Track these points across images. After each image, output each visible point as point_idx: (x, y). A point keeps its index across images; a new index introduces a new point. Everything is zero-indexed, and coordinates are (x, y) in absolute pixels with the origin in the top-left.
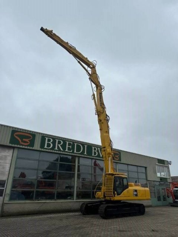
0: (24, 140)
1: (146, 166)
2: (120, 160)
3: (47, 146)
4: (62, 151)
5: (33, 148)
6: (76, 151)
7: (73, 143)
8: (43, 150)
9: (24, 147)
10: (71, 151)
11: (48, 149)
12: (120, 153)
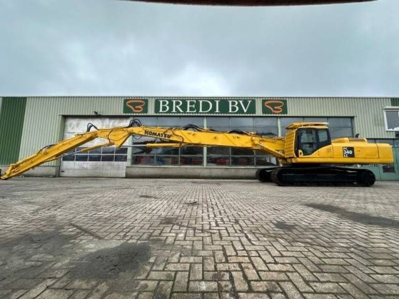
0: (137, 107)
3: (163, 110)
4: (182, 113)
5: (148, 114)
6: (203, 110)
7: (197, 100)
8: (158, 114)
9: (137, 114)
10: (195, 112)
11: (164, 113)
12: (285, 102)
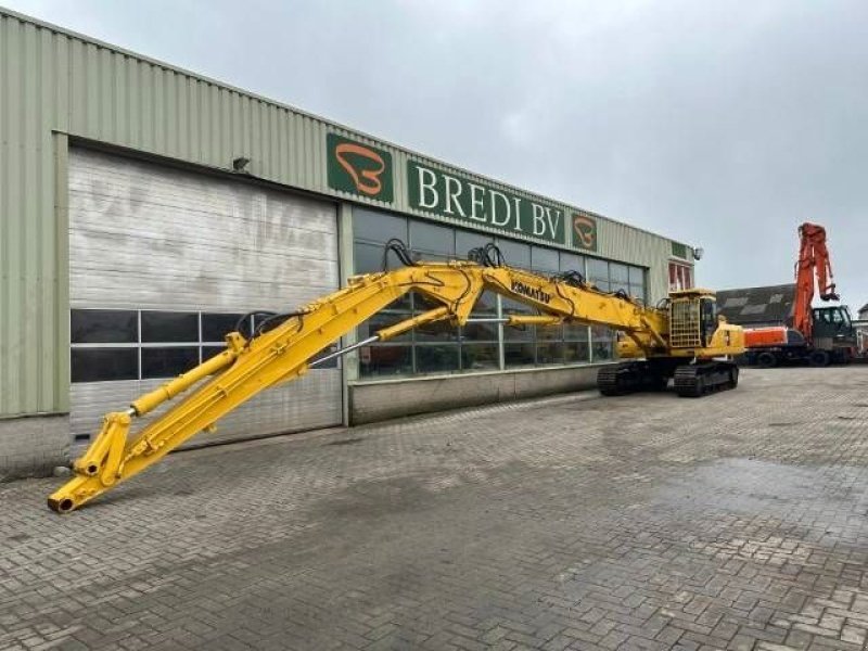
0: (365, 173)
1: (647, 265)
2: (594, 248)
3: (426, 201)
4: (464, 219)
5: (393, 207)
6: (497, 221)
8: (416, 213)
9: (368, 201)
10: (484, 220)
11: (430, 211)
12: (594, 223)
